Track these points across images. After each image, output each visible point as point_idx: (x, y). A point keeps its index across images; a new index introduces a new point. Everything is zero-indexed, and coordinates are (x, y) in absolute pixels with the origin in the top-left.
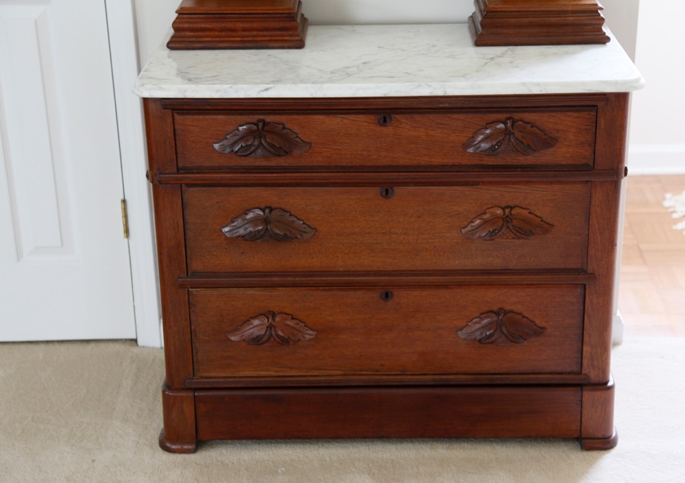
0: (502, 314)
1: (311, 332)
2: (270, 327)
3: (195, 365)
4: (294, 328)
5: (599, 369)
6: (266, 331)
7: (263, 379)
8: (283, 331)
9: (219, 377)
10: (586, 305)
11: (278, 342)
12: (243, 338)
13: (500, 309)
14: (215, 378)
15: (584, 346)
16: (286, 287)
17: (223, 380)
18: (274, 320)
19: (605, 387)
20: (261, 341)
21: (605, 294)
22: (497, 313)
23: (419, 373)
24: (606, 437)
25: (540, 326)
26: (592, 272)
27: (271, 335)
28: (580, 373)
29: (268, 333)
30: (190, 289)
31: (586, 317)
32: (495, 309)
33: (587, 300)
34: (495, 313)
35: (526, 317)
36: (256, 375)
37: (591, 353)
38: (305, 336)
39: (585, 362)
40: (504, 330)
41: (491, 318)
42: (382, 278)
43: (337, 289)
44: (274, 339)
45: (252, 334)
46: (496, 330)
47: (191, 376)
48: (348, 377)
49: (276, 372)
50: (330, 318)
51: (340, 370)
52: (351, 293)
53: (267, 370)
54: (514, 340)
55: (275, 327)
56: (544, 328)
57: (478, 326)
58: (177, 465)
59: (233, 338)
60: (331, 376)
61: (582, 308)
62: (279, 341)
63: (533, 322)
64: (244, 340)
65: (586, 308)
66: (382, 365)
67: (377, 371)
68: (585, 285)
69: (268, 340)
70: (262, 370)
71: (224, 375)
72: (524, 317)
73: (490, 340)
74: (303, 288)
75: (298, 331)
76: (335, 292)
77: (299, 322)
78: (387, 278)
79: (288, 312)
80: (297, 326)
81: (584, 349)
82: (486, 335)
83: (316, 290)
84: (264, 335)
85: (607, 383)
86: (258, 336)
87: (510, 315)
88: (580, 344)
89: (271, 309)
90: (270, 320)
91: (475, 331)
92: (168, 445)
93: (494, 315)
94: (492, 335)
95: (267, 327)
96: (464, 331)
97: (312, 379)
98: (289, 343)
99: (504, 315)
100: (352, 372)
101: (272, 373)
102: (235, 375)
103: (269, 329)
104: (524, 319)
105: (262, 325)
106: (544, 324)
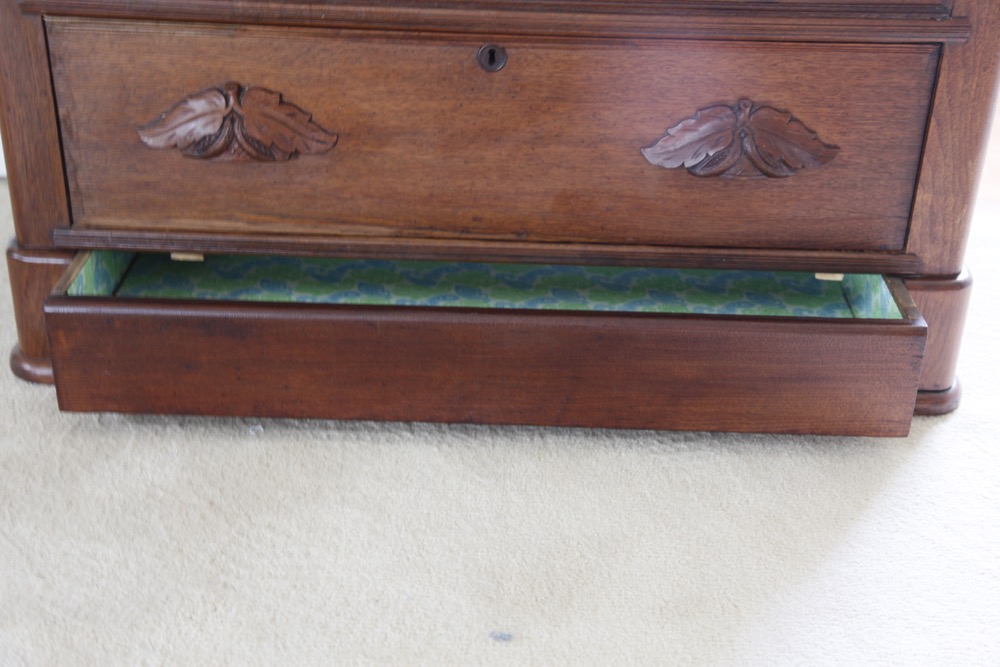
0: (748, 110)
1: (322, 136)
2: (230, 118)
3: (72, 198)
4: (284, 124)
5: (945, 243)
6: (222, 127)
7: (220, 237)
8: (260, 129)
9: (127, 229)
10: (938, 94)
11: (248, 154)
12: (173, 142)
13: (743, 98)
14: (118, 229)
15: (920, 192)
16: (265, 24)
17: (136, 235)
18: (238, 101)
19: (953, 281)
20: (211, 150)
21: (985, 69)
22: (736, 109)
23: (555, 239)
24: (941, 388)
25: (827, 142)
26: (963, 14)
27: (232, 136)
28: (902, 251)
29: (226, 132)
30: (48, 19)
31: (933, 124)
32: (731, 99)
33: (942, 81)
34: (731, 108)
35: (797, 120)
36: (207, 228)
37: (931, 207)
38: (309, 143)
39: (916, 226)
40: (748, 147)
41: (721, 119)
42: (483, 13)
43: (380, 37)
44: (240, 146)
45: (191, 133)
46: (730, 145)
47: (66, 221)
48: (403, 242)
49: (249, 222)
50: (366, 106)
51: (389, 226)
52: (413, 47)
53: (229, 218)
54: (770, 170)
55: (241, 119)
56: (836, 147)
57: (689, 137)
58: (36, 407)
59: (150, 142)
60: (367, 237)
61: (925, 103)
62: (250, 149)
63: (813, 132)
64: (175, 146)
65: (937, 102)
66: (475, 219)
67: (466, 230)
68: (942, 44)
69: (226, 148)
70: (218, 218)
71: (137, 223)
72: (794, 120)
73: (715, 169)
74: (305, 30)
75: (294, 131)
76: (376, 45)
77: (296, 111)
78: (493, 13)
79: (272, 87)
80: (291, 122)
81: (919, 198)
82: (707, 155)
83: (336, 36)
84: (217, 136)
85: (955, 275)
86: (204, 138)
87: (763, 113)
88: (910, 188)
89: (235, 78)
90: (232, 100)
91: (682, 148)
92: (27, 367)
93: (729, 112)
94: (720, 157)
95: (224, 119)
96: (657, 149)
97: (325, 241)
98: (272, 156)
99: (751, 114)
100: (411, 231)
101: (241, 226)
102: (161, 225)
103: (228, 122)
104: (794, 125)
105: (213, 112)
106: (835, 139)
